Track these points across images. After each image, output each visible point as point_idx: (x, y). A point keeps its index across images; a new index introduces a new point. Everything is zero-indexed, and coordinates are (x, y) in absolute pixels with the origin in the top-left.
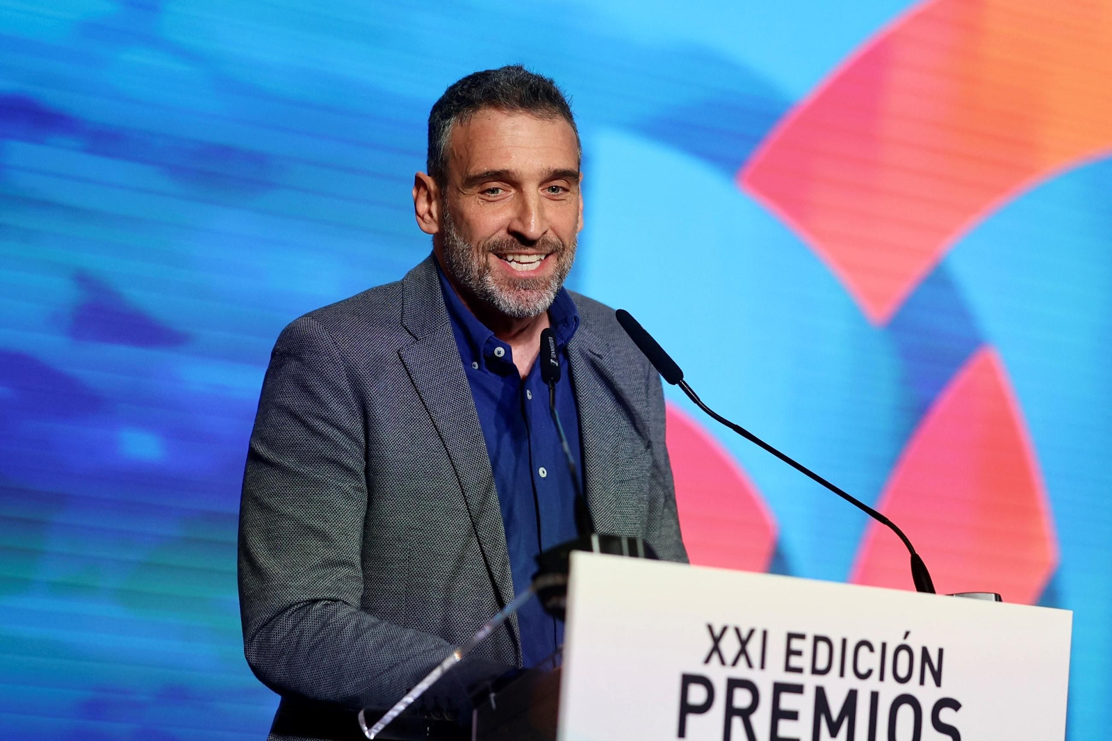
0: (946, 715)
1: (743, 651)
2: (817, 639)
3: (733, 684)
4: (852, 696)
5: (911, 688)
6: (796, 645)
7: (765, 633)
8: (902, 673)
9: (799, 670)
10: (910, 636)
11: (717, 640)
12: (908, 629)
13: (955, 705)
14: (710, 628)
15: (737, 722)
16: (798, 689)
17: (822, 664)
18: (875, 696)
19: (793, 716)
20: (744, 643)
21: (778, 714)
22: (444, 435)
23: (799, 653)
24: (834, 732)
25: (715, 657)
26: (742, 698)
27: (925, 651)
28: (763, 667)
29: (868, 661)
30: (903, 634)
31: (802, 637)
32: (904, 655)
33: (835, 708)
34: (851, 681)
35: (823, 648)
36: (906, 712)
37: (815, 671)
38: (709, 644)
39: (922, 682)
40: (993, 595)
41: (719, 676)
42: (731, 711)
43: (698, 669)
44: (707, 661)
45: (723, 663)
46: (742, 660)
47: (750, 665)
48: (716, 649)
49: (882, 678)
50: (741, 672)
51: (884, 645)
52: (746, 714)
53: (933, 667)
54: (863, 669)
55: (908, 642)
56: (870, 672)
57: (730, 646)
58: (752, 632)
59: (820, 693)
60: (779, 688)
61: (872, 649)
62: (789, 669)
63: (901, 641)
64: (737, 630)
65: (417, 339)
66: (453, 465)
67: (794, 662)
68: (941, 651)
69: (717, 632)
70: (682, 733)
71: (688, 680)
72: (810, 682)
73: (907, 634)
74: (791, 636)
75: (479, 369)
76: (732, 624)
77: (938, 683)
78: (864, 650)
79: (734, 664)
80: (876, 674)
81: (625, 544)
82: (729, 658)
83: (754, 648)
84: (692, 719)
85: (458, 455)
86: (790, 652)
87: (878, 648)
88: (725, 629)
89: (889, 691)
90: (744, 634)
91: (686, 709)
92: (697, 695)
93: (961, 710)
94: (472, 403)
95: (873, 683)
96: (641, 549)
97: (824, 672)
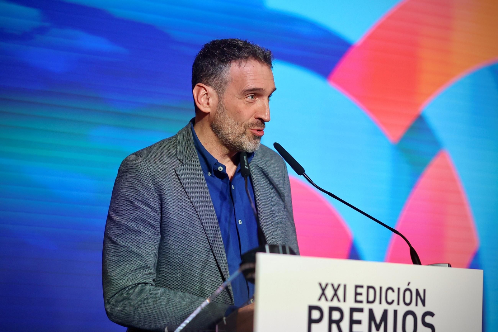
0: (428, 319)
1: (335, 294)
2: (369, 287)
3: (332, 309)
4: (385, 312)
5: (412, 308)
6: (359, 290)
7: (345, 286)
8: (408, 301)
9: (361, 302)
10: (410, 285)
11: (323, 290)
12: (409, 281)
13: (432, 314)
14: (320, 284)
15: (334, 326)
16: (361, 310)
17: (371, 298)
18: (395, 312)
19: (359, 322)
20: (336, 291)
21: (353, 322)
22: (196, 207)
23: (361, 294)
24: (378, 328)
25: (323, 298)
26: (336, 315)
27: (417, 291)
28: (345, 301)
29: (392, 296)
30: (407, 284)
31: (362, 287)
32: (408, 293)
33: (378, 318)
34: (385, 306)
35: (371, 291)
36: (410, 318)
37: (368, 302)
38: (320, 292)
39: (417, 305)
40: (447, 264)
41: (325, 306)
42: (331, 321)
43: (315, 303)
44: (320, 299)
45: (327, 300)
46: (335, 298)
47: (339, 300)
48: (323, 294)
49: (398, 304)
50: (335, 304)
51: (399, 289)
52: (338, 322)
53: (421, 297)
54: (390, 300)
55: (410, 287)
56: (393, 301)
57: (329, 292)
58: (339, 286)
59: (371, 312)
60: (352, 310)
61: (393, 291)
62: (356, 301)
63: (406, 287)
64: (333, 285)
65: (183, 163)
66: (200, 220)
67: (359, 298)
68: (424, 291)
69: (324, 286)
71: (311, 308)
72: (366, 307)
73: (409, 283)
74: (357, 287)
75: (211, 175)
76: (330, 282)
77: (424, 305)
78: (390, 292)
79: (332, 300)
80: (396, 302)
81: (280, 248)
82: (329, 297)
83: (340, 293)
84: (314, 326)
85: (203, 216)
86: (357, 294)
87: (396, 290)
88: (327, 285)
89: (402, 309)
90: (336, 287)
91: (311, 321)
92: (316, 315)
93: (434, 317)
94: (208, 192)
95: (394, 306)
96: (288, 250)
97: (372, 302)
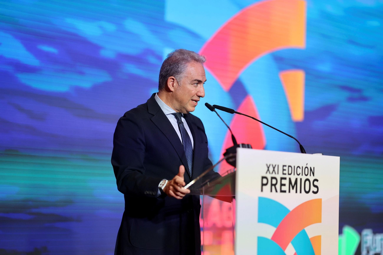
0: (316, 183)
1: (274, 170)
2: (289, 166)
3: (272, 178)
4: (296, 179)
5: (308, 177)
6: (285, 168)
7: (278, 166)
8: (306, 174)
9: (285, 174)
10: (308, 165)
11: (268, 168)
12: (307, 163)
13: (317, 180)
14: (267, 165)
15: (273, 187)
16: (285, 179)
17: (290, 173)
18: (301, 179)
19: (284, 185)
20: (274, 168)
21: (282, 185)
23: (285, 170)
24: (293, 189)
26: (274, 182)
27: (311, 168)
28: (278, 173)
29: (299, 171)
30: (306, 164)
31: (286, 166)
32: (306, 169)
33: (293, 183)
34: (296, 176)
35: (290, 168)
36: (307, 182)
37: (289, 174)
38: (267, 169)
39: (310, 176)
40: (322, 154)
41: (269, 176)
42: (272, 185)
43: (265, 175)
44: (267, 173)
45: (270, 173)
46: (274, 173)
47: (275, 173)
48: (268, 170)
49: (302, 175)
50: (274, 175)
51: (302, 167)
52: (275, 185)
53: (312, 171)
54: (298, 173)
55: (307, 166)
56: (300, 174)
57: (271, 169)
58: (275, 165)
59: (290, 179)
60: (282, 179)
61: (300, 168)
62: (283, 174)
63: (306, 166)
64: (273, 165)
67: (285, 172)
68: (314, 168)
69: (268, 165)
70: (262, 191)
71: (263, 178)
72: (288, 177)
73: (307, 164)
74: (284, 166)
76: (271, 163)
77: (314, 175)
78: (298, 168)
79: (272, 173)
80: (301, 174)
81: (246, 146)
82: (271, 172)
83: (276, 169)
84: (264, 187)
86: (284, 170)
87: (301, 168)
88: (270, 165)
89: (304, 178)
90: (274, 166)
91: (263, 185)
92: (265, 181)
93: (318, 181)
95: (300, 176)
96: (250, 147)
97: (291, 174)
